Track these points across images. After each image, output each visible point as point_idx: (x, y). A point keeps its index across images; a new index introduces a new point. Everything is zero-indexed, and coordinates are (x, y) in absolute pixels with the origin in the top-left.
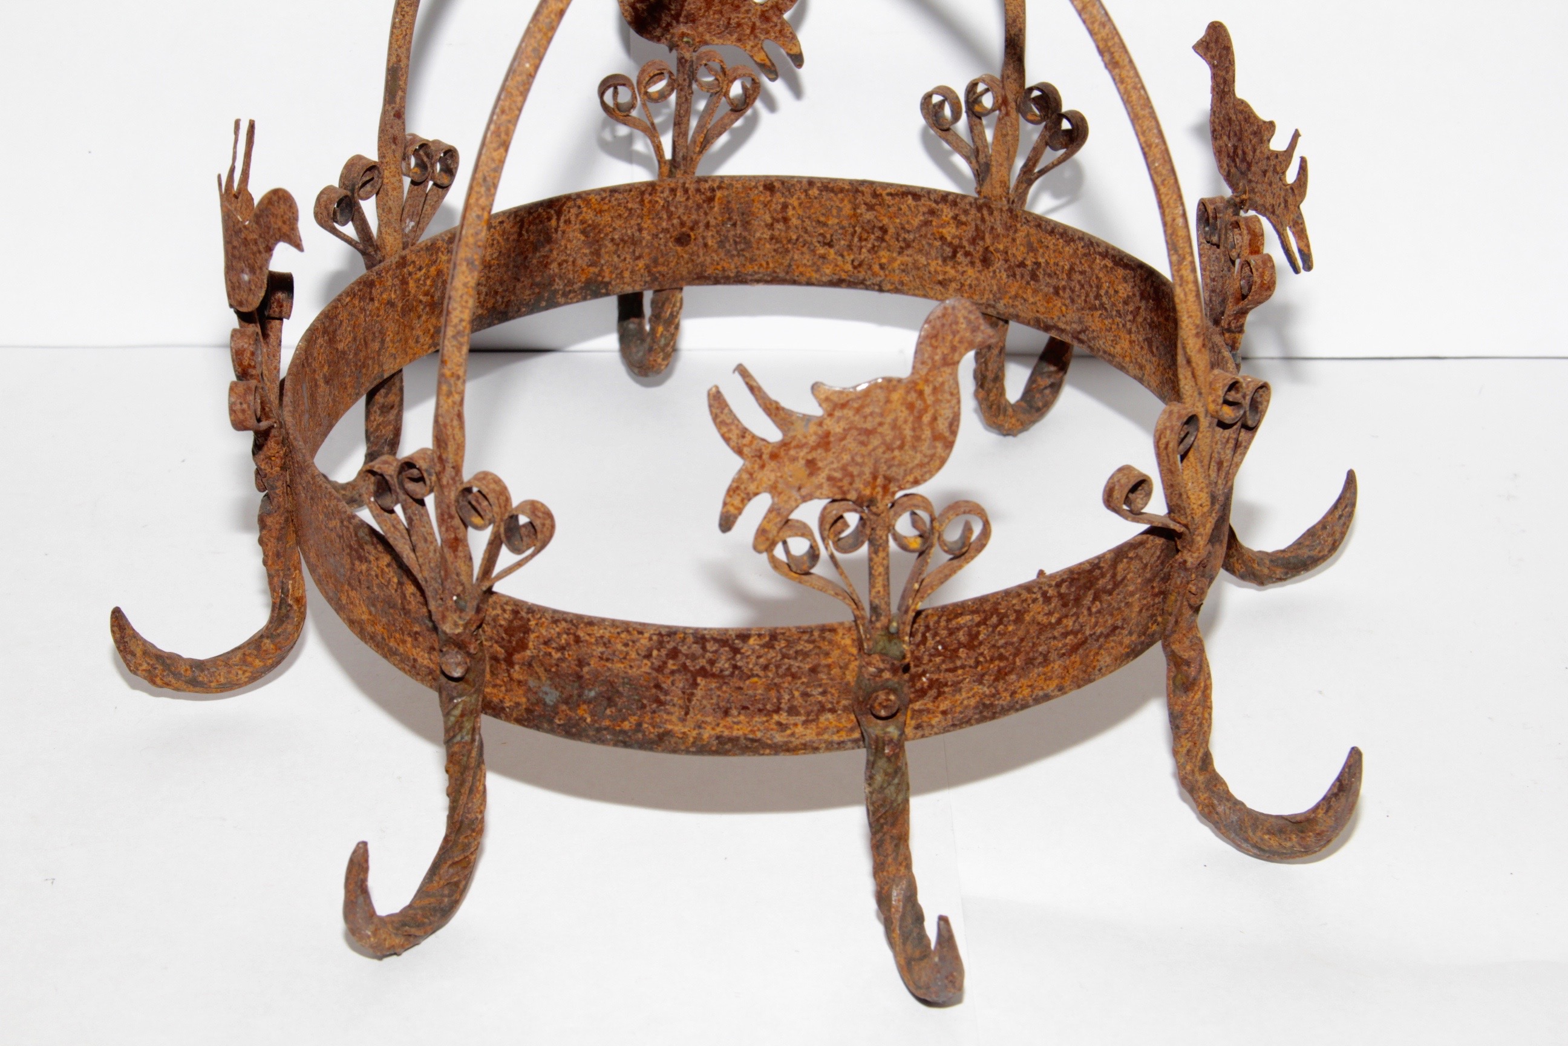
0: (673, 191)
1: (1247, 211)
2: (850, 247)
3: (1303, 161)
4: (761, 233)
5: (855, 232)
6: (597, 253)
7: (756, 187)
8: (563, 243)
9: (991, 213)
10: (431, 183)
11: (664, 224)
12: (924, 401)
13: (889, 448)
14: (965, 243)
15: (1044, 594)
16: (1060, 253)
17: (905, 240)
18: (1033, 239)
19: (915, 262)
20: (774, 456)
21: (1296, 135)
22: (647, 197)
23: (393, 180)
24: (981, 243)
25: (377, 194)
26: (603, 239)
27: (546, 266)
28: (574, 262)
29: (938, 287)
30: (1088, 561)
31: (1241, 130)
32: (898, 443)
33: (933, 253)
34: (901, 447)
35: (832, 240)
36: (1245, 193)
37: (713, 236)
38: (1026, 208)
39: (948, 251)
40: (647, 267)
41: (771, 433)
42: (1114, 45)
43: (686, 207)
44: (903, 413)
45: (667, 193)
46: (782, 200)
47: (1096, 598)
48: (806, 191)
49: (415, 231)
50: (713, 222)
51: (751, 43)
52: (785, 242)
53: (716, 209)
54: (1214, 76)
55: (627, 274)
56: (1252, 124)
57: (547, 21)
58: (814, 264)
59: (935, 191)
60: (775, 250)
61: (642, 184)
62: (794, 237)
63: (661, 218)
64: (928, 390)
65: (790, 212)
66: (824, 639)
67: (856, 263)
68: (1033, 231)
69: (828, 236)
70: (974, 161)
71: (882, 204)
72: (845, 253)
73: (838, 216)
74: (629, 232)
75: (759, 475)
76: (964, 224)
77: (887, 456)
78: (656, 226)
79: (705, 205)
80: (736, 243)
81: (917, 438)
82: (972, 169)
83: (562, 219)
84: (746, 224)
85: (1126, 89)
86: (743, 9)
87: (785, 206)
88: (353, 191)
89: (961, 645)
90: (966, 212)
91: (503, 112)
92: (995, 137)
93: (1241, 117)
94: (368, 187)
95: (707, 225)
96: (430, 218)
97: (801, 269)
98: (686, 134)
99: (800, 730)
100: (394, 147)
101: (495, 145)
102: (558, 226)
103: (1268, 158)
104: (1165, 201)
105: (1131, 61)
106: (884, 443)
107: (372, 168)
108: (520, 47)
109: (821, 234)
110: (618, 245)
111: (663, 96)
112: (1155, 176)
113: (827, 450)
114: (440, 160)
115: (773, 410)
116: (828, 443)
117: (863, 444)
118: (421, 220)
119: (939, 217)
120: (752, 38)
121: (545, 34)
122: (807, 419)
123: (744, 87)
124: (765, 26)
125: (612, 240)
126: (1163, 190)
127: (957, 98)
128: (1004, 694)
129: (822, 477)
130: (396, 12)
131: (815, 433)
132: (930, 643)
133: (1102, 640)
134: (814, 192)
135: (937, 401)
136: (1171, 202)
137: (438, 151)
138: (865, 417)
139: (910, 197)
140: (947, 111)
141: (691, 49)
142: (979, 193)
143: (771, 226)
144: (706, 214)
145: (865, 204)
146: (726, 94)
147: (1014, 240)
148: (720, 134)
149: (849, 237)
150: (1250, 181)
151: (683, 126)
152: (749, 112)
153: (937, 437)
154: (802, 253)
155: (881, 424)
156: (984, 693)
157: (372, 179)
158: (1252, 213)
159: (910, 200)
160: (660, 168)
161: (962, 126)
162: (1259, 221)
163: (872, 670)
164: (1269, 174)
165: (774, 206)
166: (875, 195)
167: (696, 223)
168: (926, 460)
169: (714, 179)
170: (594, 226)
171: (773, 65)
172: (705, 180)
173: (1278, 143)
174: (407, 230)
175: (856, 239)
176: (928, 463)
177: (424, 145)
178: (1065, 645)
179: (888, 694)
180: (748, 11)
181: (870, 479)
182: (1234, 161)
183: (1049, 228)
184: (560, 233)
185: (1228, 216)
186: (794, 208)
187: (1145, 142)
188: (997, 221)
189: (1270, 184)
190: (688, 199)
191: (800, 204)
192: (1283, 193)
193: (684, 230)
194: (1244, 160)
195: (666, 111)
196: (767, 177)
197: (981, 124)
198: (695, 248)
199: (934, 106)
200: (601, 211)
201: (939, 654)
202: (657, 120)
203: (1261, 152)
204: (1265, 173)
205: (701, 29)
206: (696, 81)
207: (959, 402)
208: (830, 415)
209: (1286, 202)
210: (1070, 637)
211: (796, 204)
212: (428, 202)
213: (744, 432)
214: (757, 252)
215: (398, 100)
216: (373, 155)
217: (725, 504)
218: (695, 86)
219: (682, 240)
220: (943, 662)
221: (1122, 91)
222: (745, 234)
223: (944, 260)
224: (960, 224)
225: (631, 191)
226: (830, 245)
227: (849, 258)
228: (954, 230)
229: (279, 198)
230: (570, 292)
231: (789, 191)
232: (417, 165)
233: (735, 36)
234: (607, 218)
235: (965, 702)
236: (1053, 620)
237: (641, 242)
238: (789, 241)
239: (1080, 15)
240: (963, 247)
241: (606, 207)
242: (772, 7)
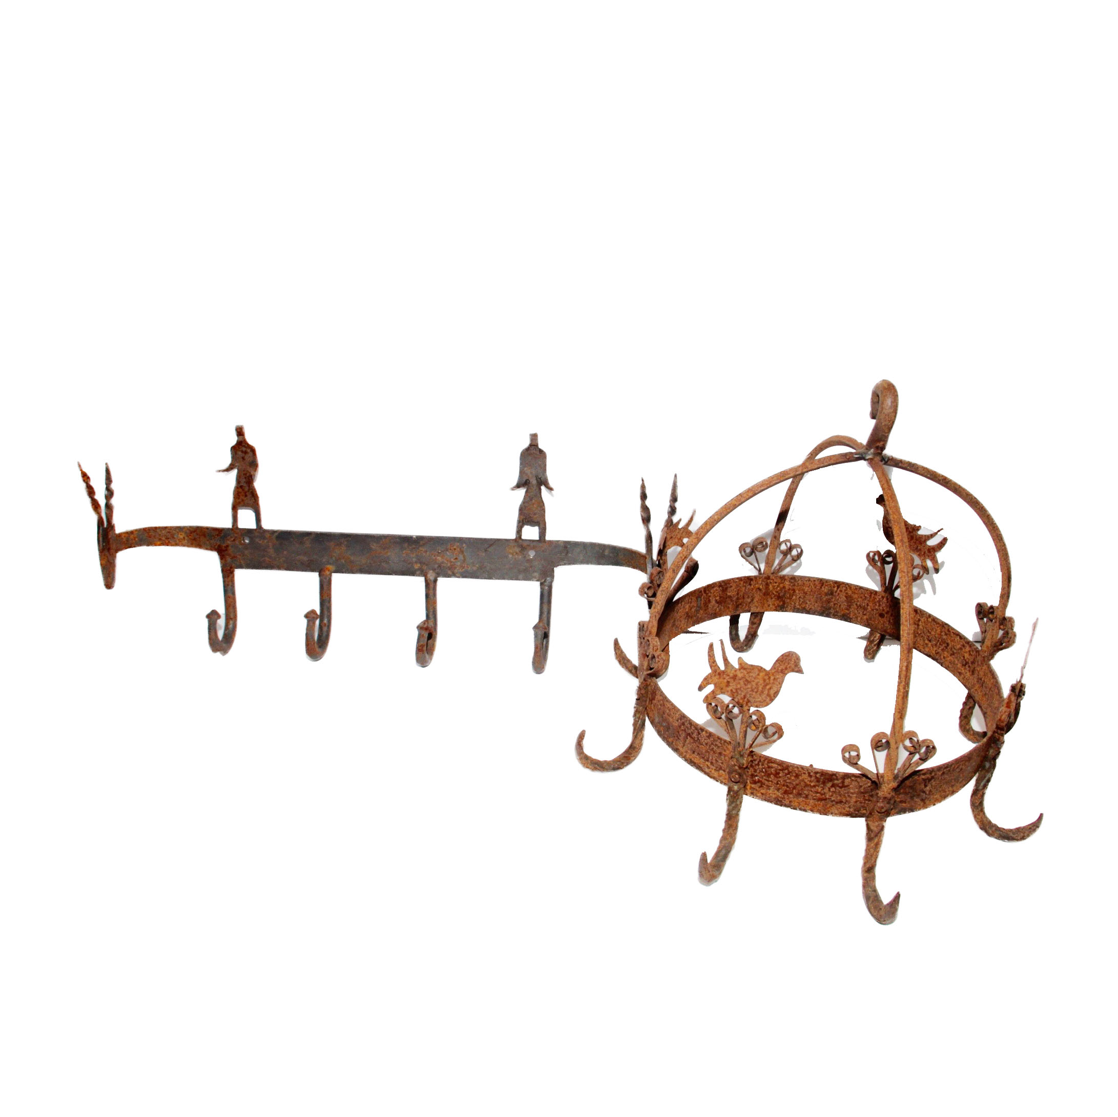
0: (884, 598)
2: (936, 645)
5: (939, 641)
6: (849, 606)
8: (837, 597)
11: (877, 607)
12: (769, 680)
13: (752, 691)
14: (970, 662)
15: (809, 773)
17: (953, 652)
19: (954, 661)
20: (719, 674)
22: (873, 595)
24: (974, 665)
26: (853, 602)
27: (829, 602)
28: (840, 606)
29: (958, 674)
30: (832, 771)
32: (756, 690)
33: (960, 660)
34: (756, 692)
37: (892, 619)
38: (992, 663)
39: (964, 663)
40: (867, 619)
41: (722, 667)
43: (885, 605)
44: (761, 682)
45: (880, 597)
46: (919, 617)
47: (833, 786)
48: (927, 618)
50: (894, 614)
55: (859, 619)
58: (923, 645)
61: (873, 590)
62: (919, 633)
63: (876, 605)
64: (772, 678)
66: (724, 745)
67: (937, 652)
69: (930, 638)
70: (982, 634)
71: (950, 635)
73: (935, 632)
74: (863, 604)
75: (713, 678)
77: (751, 693)
78: (874, 606)
79: (893, 607)
81: (762, 692)
82: (981, 637)
83: (839, 589)
86: (923, 545)
87: (919, 620)
88: (756, 548)
89: (772, 773)
90: (973, 651)
95: (891, 614)
97: (919, 645)
99: (713, 771)
100: (774, 539)
101: (695, 537)
106: (752, 688)
107: (765, 543)
109: (928, 636)
110: (858, 607)
113: (734, 681)
115: (725, 660)
116: (735, 679)
117: (745, 684)
119: (965, 648)
120: (923, 556)
122: (733, 667)
124: (929, 554)
125: (857, 604)
127: (987, 609)
128: (787, 800)
129: (729, 689)
131: (733, 673)
132: (760, 766)
133: (834, 803)
135: (773, 683)
137: (795, 547)
138: (749, 676)
144: (892, 610)
145: (945, 632)
149: (937, 641)
153: (769, 695)
154: (921, 640)
155: (753, 681)
156: (779, 795)
159: (958, 638)
160: (881, 587)
163: (733, 763)
166: (949, 631)
167: (888, 612)
168: (762, 701)
170: (851, 597)
172: (896, 598)
175: (938, 644)
176: (762, 702)
177: (790, 544)
178: (815, 796)
179: (736, 774)
180: (924, 546)
181: (743, 697)
184: (837, 594)
190: (888, 602)
196: (916, 607)
198: (886, 621)
199: (980, 608)
200: (854, 593)
201: (763, 772)
207: (781, 687)
208: (740, 669)
210: (818, 795)
212: (787, 562)
213: (714, 661)
217: (702, 682)
219: (882, 616)
220: (765, 776)
223: (963, 665)
224: (970, 655)
225: (869, 591)
226: (930, 641)
227: (935, 649)
228: (968, 656)
230: (836, 615)
231: (922, 615)
233: (918, 553)
234: (856, 596)
235: (771, 795)
236: (812, 784)
237: (867, 610)
238: (918, 633)
240: (969, 663)
241: (856, 592)
242: (932, 548)
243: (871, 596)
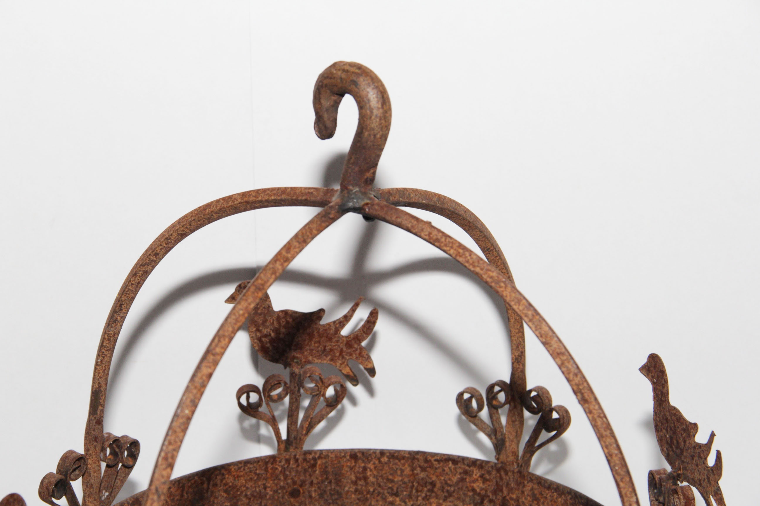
0: (288, 461)
1: (682, 482)
2: (410, 496)
3: (719, 454)
4: (349, 488)
5: (413, 486)
7: (344, 456)
8: (212, 499)
9: (506, 473)
10: (120, 465)
11: (282, 484)
14: (489, 494)
16: (555, 502)
17: (448, 491)
18: (536, 492)
21: (713, 435)
22: (270, 466)
23: (94, 465)
24: (500, 494)
25: (83, 476)
26: (239, 495)
31: (675, 427)
33: (468, 500)
35: (397, 492)
36: (680, 470)
37: (315, 491)
38: (531, 470)
39: (477, 498)
42: (583, 389)
43: (297, 471)
45: (283, 462)
46: (363, 465)
48: (379, 459)
49: (109, 499)
50: (315, 481)
51: (340, 362)
52: (365, 493)
53: (317, 472)
54: (655, 390)
56: (682, 424)
57: (201, 381)
59: (467, 458)
60: (358, 499)
61: (266, 457)
62: (372, 490)
63: (280, 480)
65: (369, 473)
68: (536, 486)
69: (395, 489)
70: (493, 437)
71: (431, 467)
72: (407, 500)
73: (401, 475)
74: (258, 490)
76: (489, 480)
78: (276, 485)
79: (310, 470)
80: (331, 495)
82: (493, 443)
83: (211, 483)
84: (338, 482)
85: (593, 417)
86: (334, 340)
87: (365, 469)
88: (66, 475)
90: (489, 473)
91: (170, 443)
92: (507, 422)
93: (674, 418)
94: (77, 472)
95: (312, 483)
96: (119, 489)
98: (296, 423)
100: (95, 444)
102: (208, 488)
103: (694, 448)
104: (623, 493)
105: (596, 399)
107: (80, 458)
108: (181, 400)
109: (390, 488)
110: (250, 499)
111: (280, 398)
112: (616, 476)
114: (128, 449)
118: (113, 490)
119: (471, 476)
120: (340, 358)
121: (199, 390)
123: (336, 390)
124: (349, 351)
125: (246, 496)
126: (622, 485)
127: (481, 395)
130: (98, 355)
134: (385, 459)
136: (628, 493)
137: (126, 443)
139: (450, 462)
140: (474, 404)
141: (299, 367)
142: (498, 459)
143: (355, 483)
144: (310, 476)
145: (420, 467)
146: (324, 395)
147: (523, 492)
148: (320, 421)
149: (409, 490)
150: (683, 462)
151: (294, 417)
152: (339, 407)
154: (377, 501)
157: (80, 466)
158: (685, 484)
159: (450, 464)
160: (279, 445)
161: (484, 414)
162: (691, 489)
164: (696, 458)
165: (357, 469)
166: (426, 461)
167: (303, 482)
169: (316, 452)
170: (234, 487)
171: (355, 375)
172: (310, 452)
173: (701, 438)
174: (103, 498)
175: (414, 491)
177: (117, 441)
180: (337, 341)
182: (671, 447)
183: (547, 485)
184: (209, 493)
185: (669, 484)
186: (371, 470)
187: (608, 453)
188: (511, 479)
189: (697, 465)
190: (298, 466)
191: (375, 468)
192: (706, 472)
193: (295, 487)
194: (678, 447)
195: (281, 408)
196: (352, 450)
197: (498, 412)
198: (303, 499)
199: (466, 400)
200: (238, 477)
202: (276, 413)
203: (689, 443)
204: (693, 457)
205: (306, 353)
206: (303, 387)
209: (709, 478)
211: (372, 467)
212: (119, 477)
214: (346, 501)
215: (99, 412)
216: (81, 451)
218: (302, 391)
219: (295, 494)
221: (591, 418)
222: (338, 488)
224: (485, 480)
225: (258, 462)
226: (396, 495)
227: (410, 504)
228: (481, 485)
229: (15, 500)
231: (367, 458)
232: (111, 454)
233: (329, 357)
234: (242, 481)
237: (266, 496)
238: (368, 492)
239: (560, 368)
240: (488, 496)
241: (241, 474)
242: (354, 338)
243: (266, 469)
